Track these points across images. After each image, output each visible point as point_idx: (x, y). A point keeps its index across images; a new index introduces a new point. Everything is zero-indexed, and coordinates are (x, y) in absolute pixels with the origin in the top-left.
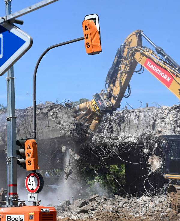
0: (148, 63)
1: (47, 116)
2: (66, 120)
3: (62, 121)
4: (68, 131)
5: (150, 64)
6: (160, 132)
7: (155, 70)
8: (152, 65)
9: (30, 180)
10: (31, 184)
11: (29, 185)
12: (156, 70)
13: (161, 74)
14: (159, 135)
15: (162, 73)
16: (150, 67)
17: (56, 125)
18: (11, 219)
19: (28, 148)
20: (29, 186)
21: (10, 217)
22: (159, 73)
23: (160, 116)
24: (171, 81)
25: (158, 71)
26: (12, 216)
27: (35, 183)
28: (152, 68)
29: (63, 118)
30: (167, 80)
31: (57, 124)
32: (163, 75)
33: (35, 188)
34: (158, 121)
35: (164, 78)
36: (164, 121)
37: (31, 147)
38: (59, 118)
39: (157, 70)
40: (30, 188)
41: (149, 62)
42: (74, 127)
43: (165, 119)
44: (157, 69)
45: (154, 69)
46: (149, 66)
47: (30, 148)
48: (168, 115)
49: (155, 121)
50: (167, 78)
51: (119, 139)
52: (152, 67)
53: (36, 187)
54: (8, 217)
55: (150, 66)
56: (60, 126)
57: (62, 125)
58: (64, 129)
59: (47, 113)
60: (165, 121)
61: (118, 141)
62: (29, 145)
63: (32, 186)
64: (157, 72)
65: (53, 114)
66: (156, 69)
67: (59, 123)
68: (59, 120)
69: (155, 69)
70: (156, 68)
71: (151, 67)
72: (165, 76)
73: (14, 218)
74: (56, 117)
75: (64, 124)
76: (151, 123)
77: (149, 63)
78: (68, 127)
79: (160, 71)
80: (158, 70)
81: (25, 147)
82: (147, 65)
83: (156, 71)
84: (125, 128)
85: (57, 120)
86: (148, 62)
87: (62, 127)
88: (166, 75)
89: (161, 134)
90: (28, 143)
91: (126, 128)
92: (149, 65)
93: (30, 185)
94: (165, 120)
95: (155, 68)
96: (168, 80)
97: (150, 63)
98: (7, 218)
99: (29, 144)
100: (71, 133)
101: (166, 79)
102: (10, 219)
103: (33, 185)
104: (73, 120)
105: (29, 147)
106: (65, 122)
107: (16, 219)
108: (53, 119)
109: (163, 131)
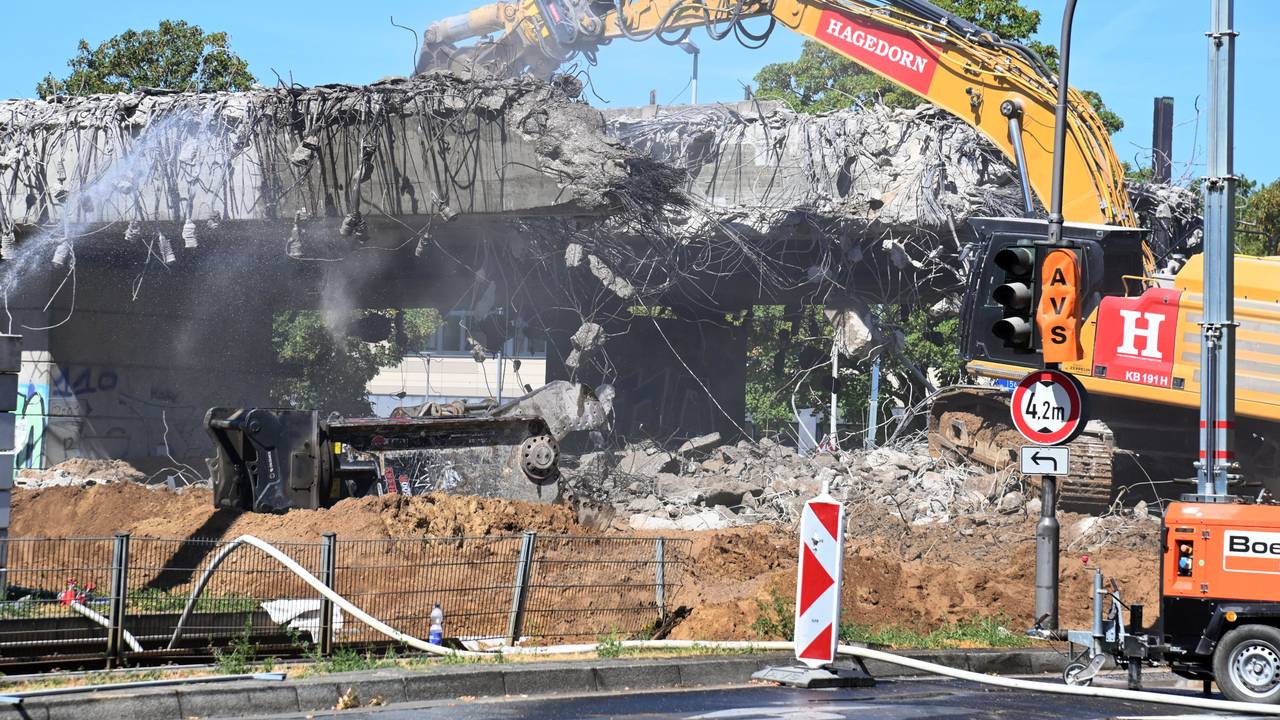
0: (832, 26)
1: (499, 120)
2: (585, 143)
3: (567, 147)
4: (596, 187)
5: (838, 28)
6: (876, 205)
7: (860, 44)
8: (849, 29)
9: (1033, 395)
10: (1041, 410)
11: (1028, 412)
12: (864, 44)
13: (889, 51)
14: (873, 216)
15: (890, 47)
16: (842, 37)
17: (540, 159)
18: (1248, 548)
19: (1055, 281)
20: (1028, 418)
21: (1247, 539)
22: (878, 52)
23: (873, 143)
24: (929, 71)
25: (876, 45)
26: (1254, 536)
27: (1058, 409)
28: (849, 40)
29: (571, 134)
30: (915, 68)
31: (546, 156)
32: (895, 53)
33: (1056, 425)
34: (864, 162)
35: (902, 63)
36: (888, 163)
37: (1070, 277)
38: (557, 135)
39: (868, 42)
40: (1035, 425)
41: (833, 21)
42: (619, 172)
43: (891, 156)
44: (869, 37)
45: (858, 42)
46: (836, 34)
47: (1063, 281)
48: (902, 141)
49: (851, 160)
50: (913, 63)
51: (690, 222)
52: (849, 34)
53: (1064, 423)
54: (1232, 538)
55: (841, 32)
56: (556, 164)
57: (568, 163)
58: (575, 178)
59: (501, 112)
60: (891, 165)
61: (685, 227)
62: (1058, 271)
63: (1044, 417)
64: (871, 50)
65: (528, 117)
66: (866, 39)
67: (555, 154)
68: (556, 143)
69: (862, 41)
70: (863, 34)
71: (846, 36)
72: (904, 58)
73: (1265, 545)
74: (543, 129)
75: (576, 159)
76: (834, 168)
77: (836, 24)
78: (597, 170)
79: (881, 42)
80: (875, 39)
81: (1045, 275)
82: (829, 31)
83: (866, 47)
84: (714, 179)
85: (546, 139)
86: (830, 22)
87: (569, 170)
88: (906, 53)
89: (878, 214)
90: (1058, 263)
91: (718, 182)
92: (834, 30)
93: (1034, 413)
94: (893, 160)
95: (859, 36)
96: (918, 67)
97: (840, 24)
98: (1232, 543)
99: (1061, 266)
100: (605, 195)
101: (909, 65)
102: (1243, 547)
103: (1049, 414)
104: (612, 145)
105: (1058, 278)
106: (582, 151)
107: (1272, 548)
108: (527, 137)
109: (886, 203)
